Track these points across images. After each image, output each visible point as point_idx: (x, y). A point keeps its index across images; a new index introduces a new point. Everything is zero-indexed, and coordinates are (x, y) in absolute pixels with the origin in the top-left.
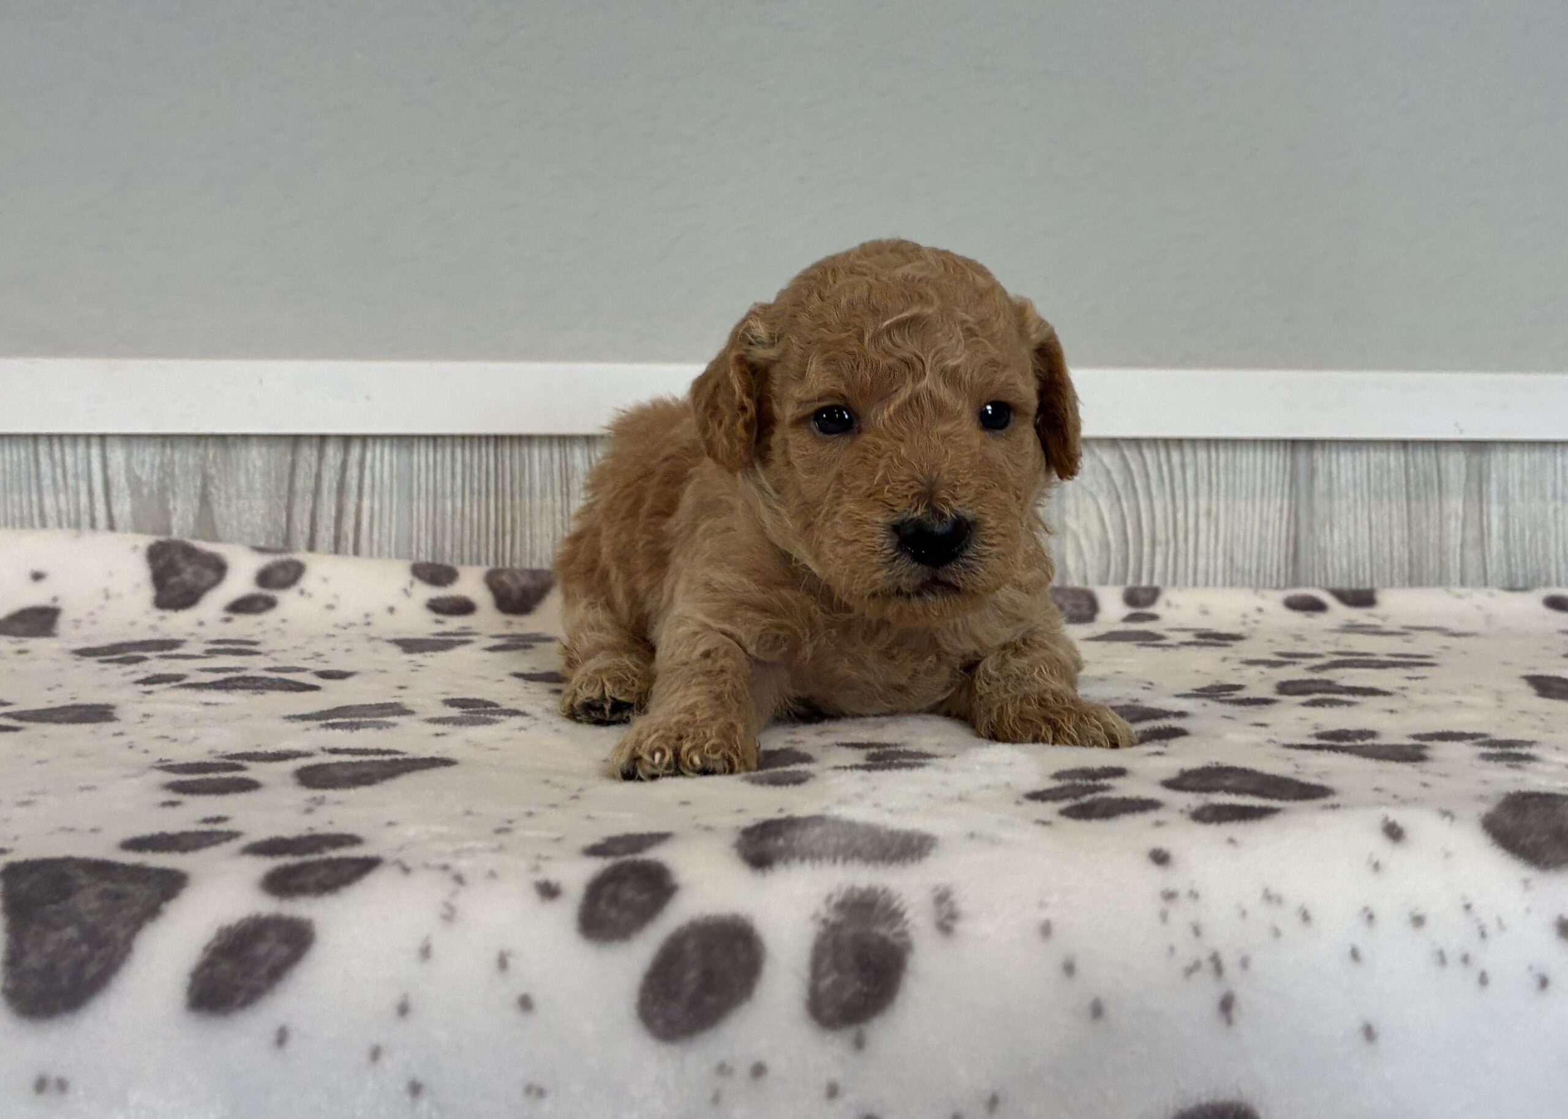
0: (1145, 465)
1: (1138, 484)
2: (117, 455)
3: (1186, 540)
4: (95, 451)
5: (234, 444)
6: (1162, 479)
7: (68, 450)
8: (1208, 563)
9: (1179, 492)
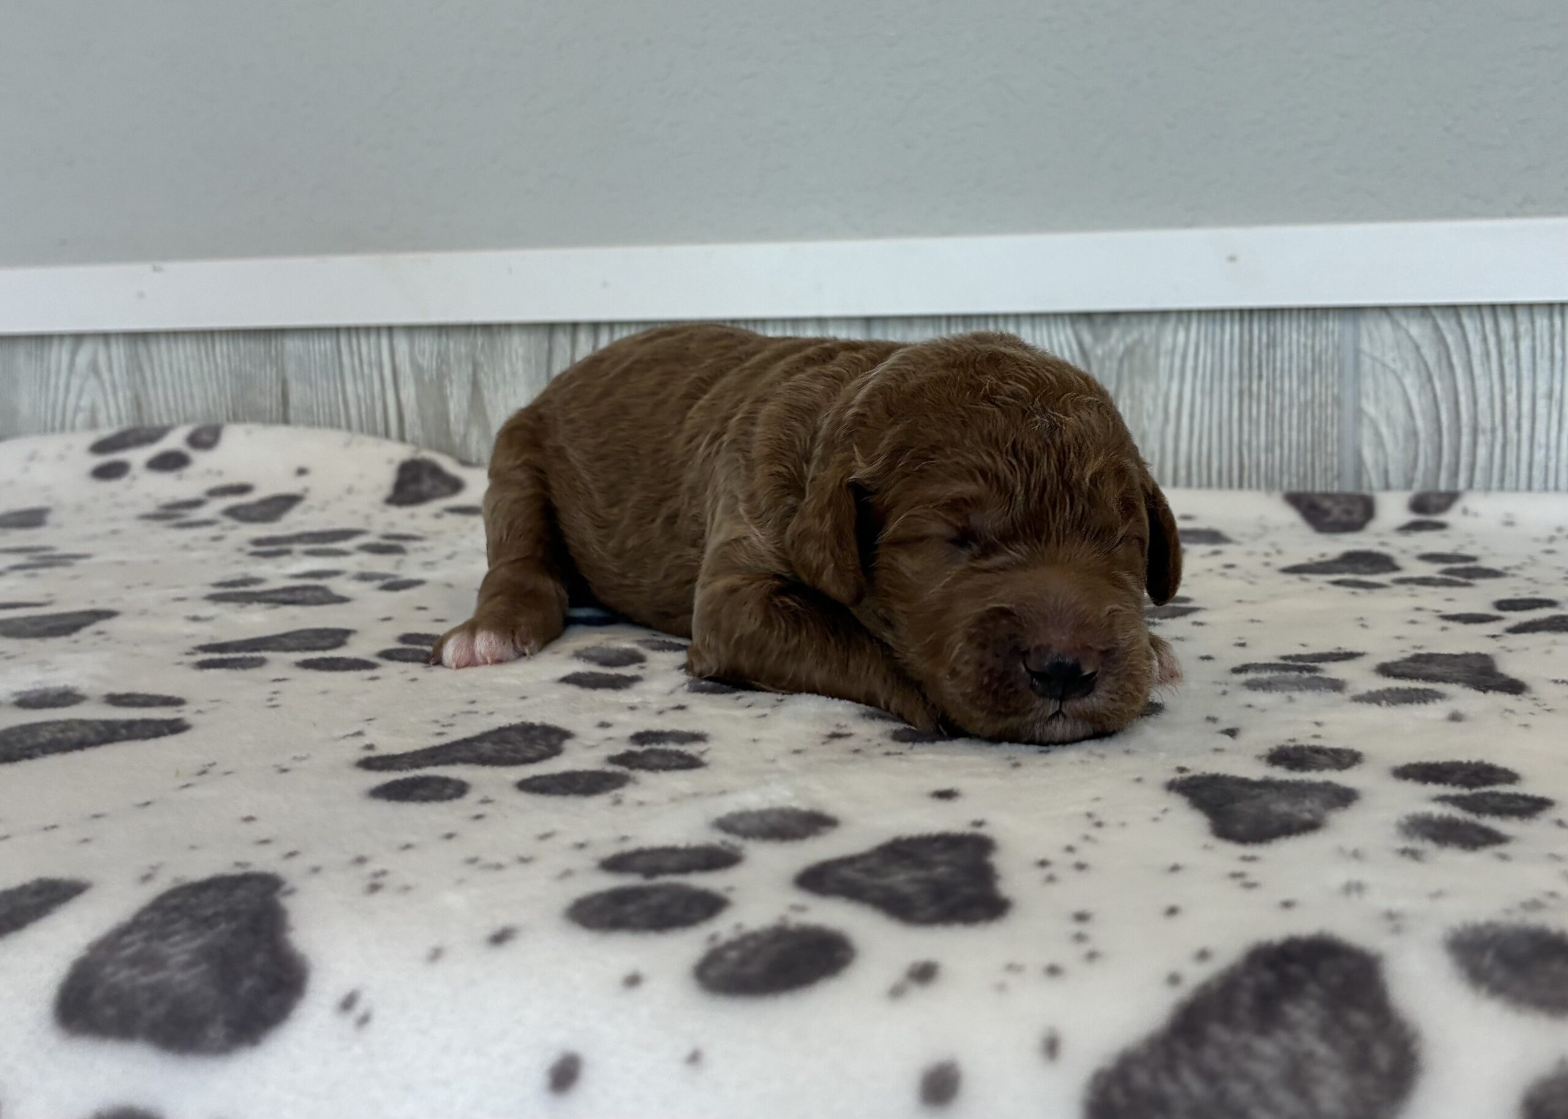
0: (1464, 336)
1: (1455, 360)
2: (402, 344)
3: (1519, 427)
4: (384, 342)
5: (499, 333)
6: (1487, 354)
7: (363, 341)
8: (1547, 457)
9: (1510, 370)
